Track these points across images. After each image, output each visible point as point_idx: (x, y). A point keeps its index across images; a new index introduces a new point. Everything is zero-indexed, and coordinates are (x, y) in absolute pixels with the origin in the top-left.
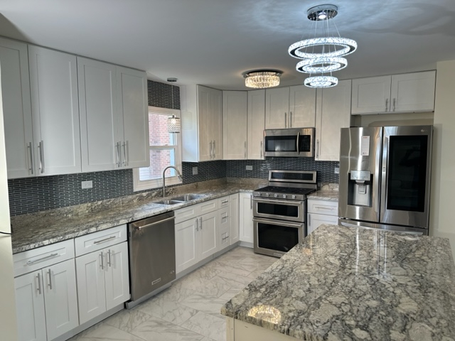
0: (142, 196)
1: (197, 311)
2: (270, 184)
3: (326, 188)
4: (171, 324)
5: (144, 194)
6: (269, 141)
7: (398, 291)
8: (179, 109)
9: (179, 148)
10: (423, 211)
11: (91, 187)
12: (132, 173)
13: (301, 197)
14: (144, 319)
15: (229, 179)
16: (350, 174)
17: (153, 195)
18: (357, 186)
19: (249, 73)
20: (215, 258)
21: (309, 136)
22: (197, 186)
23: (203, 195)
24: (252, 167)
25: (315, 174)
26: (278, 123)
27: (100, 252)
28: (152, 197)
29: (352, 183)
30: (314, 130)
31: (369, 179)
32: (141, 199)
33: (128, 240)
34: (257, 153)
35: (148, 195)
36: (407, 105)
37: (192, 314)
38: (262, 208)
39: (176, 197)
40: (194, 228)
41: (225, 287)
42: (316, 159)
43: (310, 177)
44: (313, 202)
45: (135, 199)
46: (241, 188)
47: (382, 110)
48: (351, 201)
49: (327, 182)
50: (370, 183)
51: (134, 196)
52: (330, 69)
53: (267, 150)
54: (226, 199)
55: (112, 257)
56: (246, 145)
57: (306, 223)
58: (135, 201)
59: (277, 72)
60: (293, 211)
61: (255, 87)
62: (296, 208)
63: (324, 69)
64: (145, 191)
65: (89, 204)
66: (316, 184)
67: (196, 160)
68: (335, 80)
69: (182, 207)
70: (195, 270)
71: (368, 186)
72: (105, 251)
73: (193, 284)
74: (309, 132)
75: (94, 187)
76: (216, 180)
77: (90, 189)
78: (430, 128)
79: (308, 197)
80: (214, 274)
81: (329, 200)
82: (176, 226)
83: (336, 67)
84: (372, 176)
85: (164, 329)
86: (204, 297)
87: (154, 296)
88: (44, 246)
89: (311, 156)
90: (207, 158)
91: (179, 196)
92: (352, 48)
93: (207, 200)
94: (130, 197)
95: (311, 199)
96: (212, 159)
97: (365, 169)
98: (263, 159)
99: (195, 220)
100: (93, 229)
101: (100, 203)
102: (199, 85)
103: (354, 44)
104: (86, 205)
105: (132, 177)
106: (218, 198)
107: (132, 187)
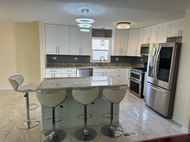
5: (94, 64)
6: (142, 49)
8: (111, 37)
9: (110, 51)
28: (97, 65)
33: (76, 73)
45: (90, 65)
54: (121, 69)
68: (88, 30)
69: (97, 68)
82: (93, 73)
90: (118, 55)
93: (109, 68)
100: (66, 68)
101: (79, 64)
102: (115, 29)
104: (75, 64)
105: (90, 58)
106: (115, 68)
107: (90, 61)
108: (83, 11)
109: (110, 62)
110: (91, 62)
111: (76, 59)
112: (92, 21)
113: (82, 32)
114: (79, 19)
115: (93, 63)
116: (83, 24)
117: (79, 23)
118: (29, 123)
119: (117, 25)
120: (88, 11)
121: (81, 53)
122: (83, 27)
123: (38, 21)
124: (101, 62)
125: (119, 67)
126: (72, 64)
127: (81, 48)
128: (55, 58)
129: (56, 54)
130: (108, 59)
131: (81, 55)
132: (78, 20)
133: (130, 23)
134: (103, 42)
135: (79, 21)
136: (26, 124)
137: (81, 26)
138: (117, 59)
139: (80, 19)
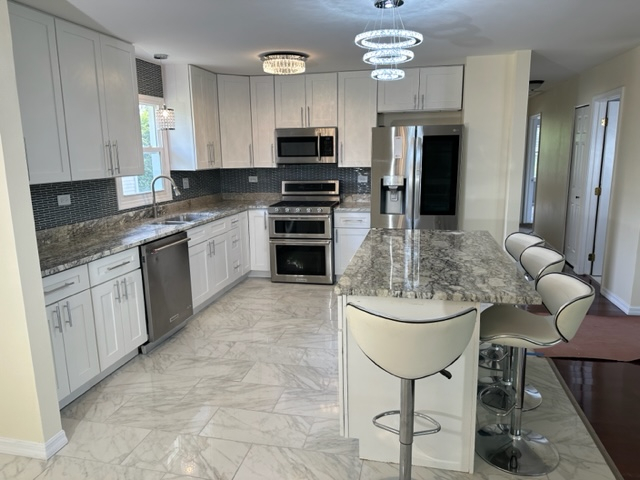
0: (128, 217)
1: (234, 343)
2: (284, 198)
3: (348, 200)
4: (210, 358)
5: (131, 214)
6: (283, 144)
7: (468, 265)
8: (162, 97)
9: (167, 152)
10: (454, 214)
11: (69, 203)
12: (114, 184)
13: (328, 209)
14: (172, 360)
15: (224, 196)
16: (382, 180)
17: (142, 214)
18: (389, 193)
19: (267, 55)
20: (227, 291)
21: (332, 138)
22: (190, 204)
23: (207, 214)
24: (256, 178)
25: (337, 183)
26: (293, 122)
27: (114, 282)
28: (140, 218)
29: (385, 189)
30: (337, 129)
31: (402, 184)
32: (128, 220)
33: (141, 267)
34: (267, 158)
35: (136, 216)
36: (434, 103)
37: (230, 346)
38: (280, 226)
39: (169, 217)
40: (205, 254)
41: (255, 318)
42: (340, 166)
43: (332, 187)
44: (341, 216)
45: (121, 220)
46: (249, 204)
47: (409, 107)
48: (383, 210)
49: (350, 194)
50: (402, 189)
51: (120, 216)
52: (397, 61)
53: (280, 155)
54: (236, 217)
55: (129, 288)
56: (251, 148)
57: (333, 239)
58: (121, 223)
59: (301, 55)
60: (318, 227)
61: (273, 72)
62: (322, 223)
63: (388, 61)
64: (132, 210)
65: (70, 227)
66: (339, 195)
67: (194, 168)
68: (401, 73)
69: (193, 227)
70: (208, 307)
71: (400, 192)
72: (120, 280)
73: (213, 320)
74: (332, 133)
75: (72, 204)
76: (211, 196)
77: (67, 207)
78: (461, 127)
79: (335, 210)
80: (234, 308)
81: (358, 212)
82: (190, 250)
83: (402, 59)
84: (405, 180)
85: (204, 364)
86: (235, 329)
87: (170, 338)
88: (59, 272)
89: (334, 162)
90: (206, 166)
91: (174, 216)
92: (418, 41)
93: (217, 218)
94: (116, 217)
95: (338, 212)
96: (211, 167)
97: (397, 173)
98: (275, 166)
99: (206, 244)
100: (107, 252)
101: (82, 224)
102: (192, 65)
103: (420, 37)
104: (66, 227)
105: (116, 190)
107: (117, 205)
109: (171, 198)
110: (121, 207)
124: (157, 201)
134: (166, 113)
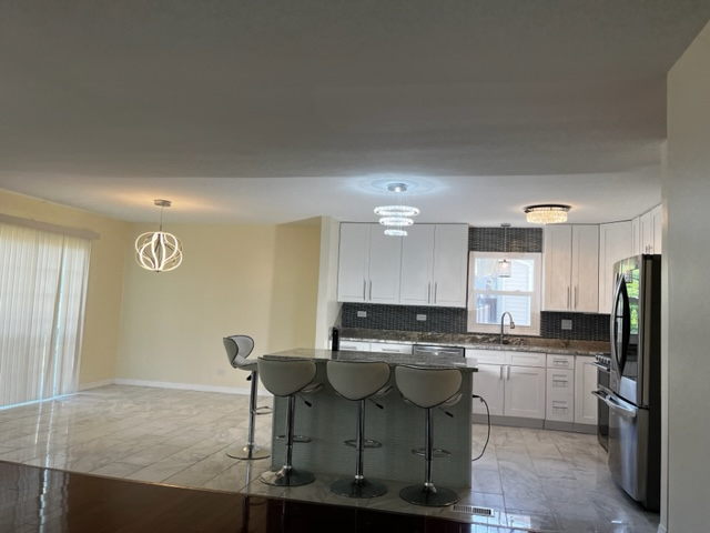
0: (476, 338)
5: (479, 337)
8: (540, 252)
9: (539, 295)
17: (491, 339)
51: (466, 336)
54: (566, 358)
65: (420, 333)
69: (478, 348)
75: (427, 321)
77: (423, 322)
93: (522, 351)
94: (462, 336)
101: (430, 334)
105: (466, 318)
106: (547, 353)
107: (466, 328)
108: (391, 188)
109: (538, 334)
110: (469, 330)
111: (421, 317)
112: (414, 211)
113: (388, 236)
114: (382, 208)
115: (479, 334)
116: (392, 219)
117: (382, 216)
118: (251, 448)
119: (527, 212)
120: (403, 187)
121: (432, 299)
122: (392, 224)
123: (320, 218)
124: (505, 333)
125: (560, 351)
126: (408, 333)
127: (432, 285)
128: (362, 314)
129: (361, 301)
130: (532, 322)
131: (434, 305)
132: (381, 210)
133: (568, 207)
134: (505, 265)
135: (381, 213)
136: (245, 449)
137: (386, 221)
138: (566, 325)
139: (386, 208)
